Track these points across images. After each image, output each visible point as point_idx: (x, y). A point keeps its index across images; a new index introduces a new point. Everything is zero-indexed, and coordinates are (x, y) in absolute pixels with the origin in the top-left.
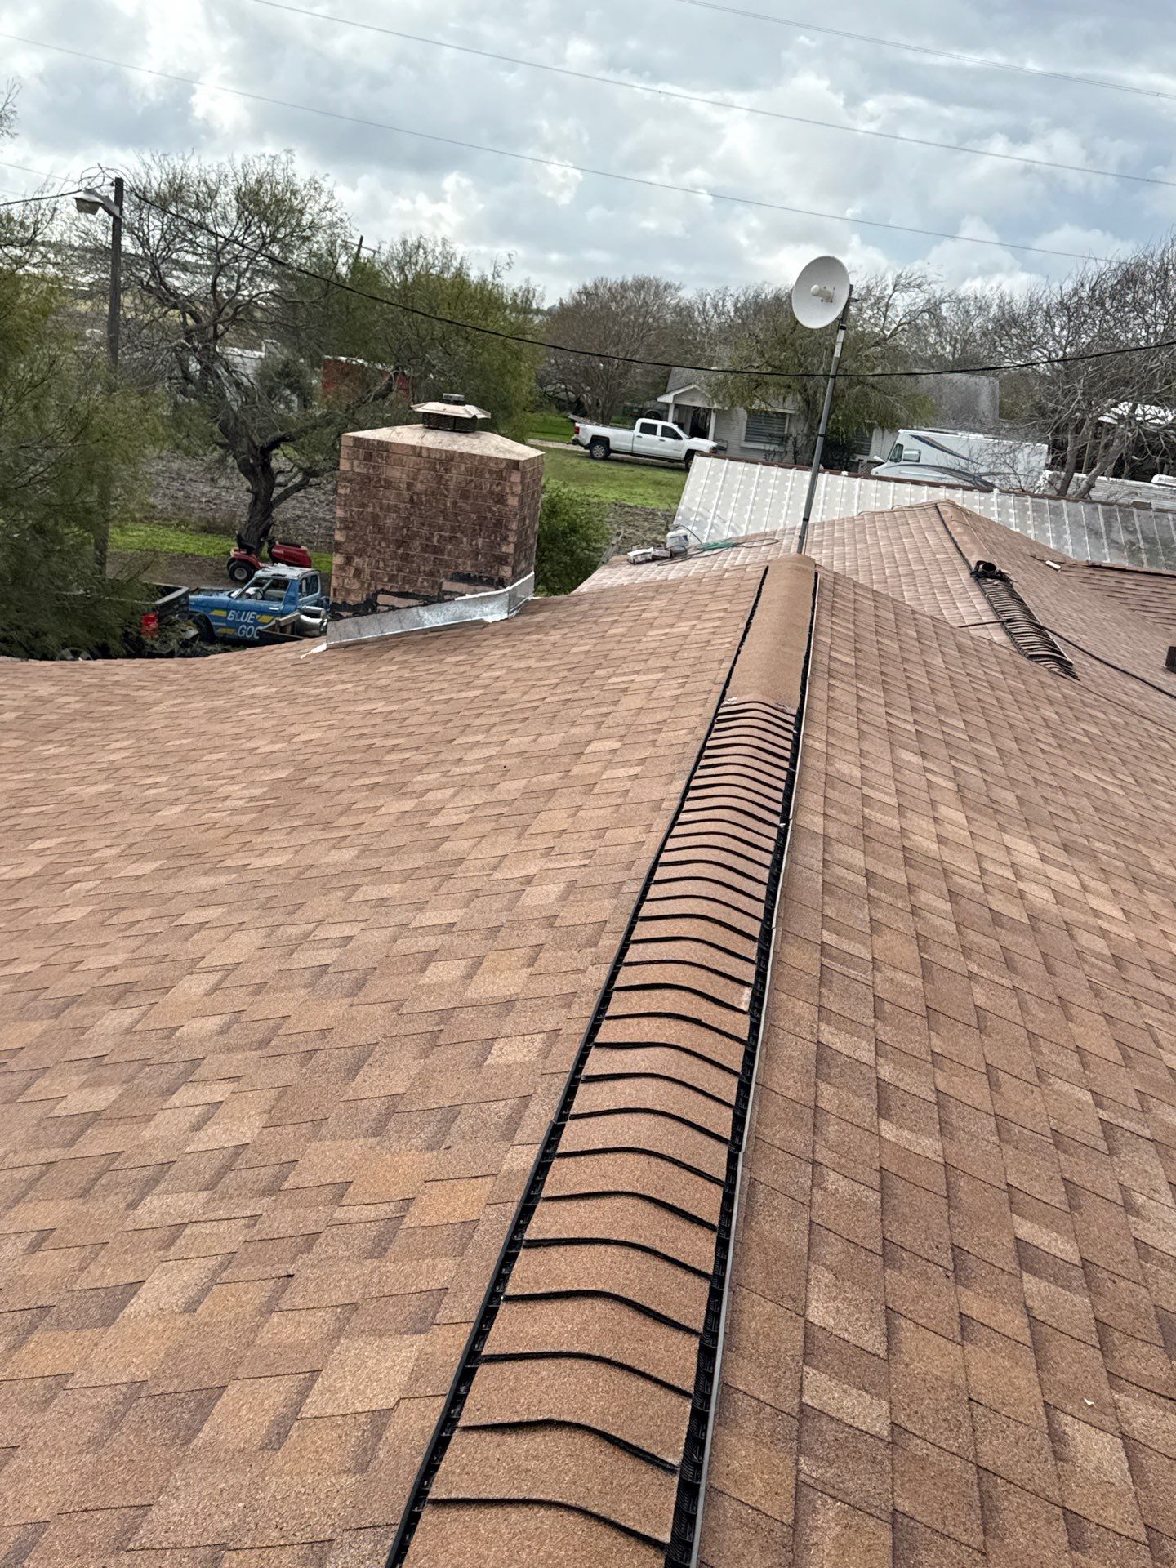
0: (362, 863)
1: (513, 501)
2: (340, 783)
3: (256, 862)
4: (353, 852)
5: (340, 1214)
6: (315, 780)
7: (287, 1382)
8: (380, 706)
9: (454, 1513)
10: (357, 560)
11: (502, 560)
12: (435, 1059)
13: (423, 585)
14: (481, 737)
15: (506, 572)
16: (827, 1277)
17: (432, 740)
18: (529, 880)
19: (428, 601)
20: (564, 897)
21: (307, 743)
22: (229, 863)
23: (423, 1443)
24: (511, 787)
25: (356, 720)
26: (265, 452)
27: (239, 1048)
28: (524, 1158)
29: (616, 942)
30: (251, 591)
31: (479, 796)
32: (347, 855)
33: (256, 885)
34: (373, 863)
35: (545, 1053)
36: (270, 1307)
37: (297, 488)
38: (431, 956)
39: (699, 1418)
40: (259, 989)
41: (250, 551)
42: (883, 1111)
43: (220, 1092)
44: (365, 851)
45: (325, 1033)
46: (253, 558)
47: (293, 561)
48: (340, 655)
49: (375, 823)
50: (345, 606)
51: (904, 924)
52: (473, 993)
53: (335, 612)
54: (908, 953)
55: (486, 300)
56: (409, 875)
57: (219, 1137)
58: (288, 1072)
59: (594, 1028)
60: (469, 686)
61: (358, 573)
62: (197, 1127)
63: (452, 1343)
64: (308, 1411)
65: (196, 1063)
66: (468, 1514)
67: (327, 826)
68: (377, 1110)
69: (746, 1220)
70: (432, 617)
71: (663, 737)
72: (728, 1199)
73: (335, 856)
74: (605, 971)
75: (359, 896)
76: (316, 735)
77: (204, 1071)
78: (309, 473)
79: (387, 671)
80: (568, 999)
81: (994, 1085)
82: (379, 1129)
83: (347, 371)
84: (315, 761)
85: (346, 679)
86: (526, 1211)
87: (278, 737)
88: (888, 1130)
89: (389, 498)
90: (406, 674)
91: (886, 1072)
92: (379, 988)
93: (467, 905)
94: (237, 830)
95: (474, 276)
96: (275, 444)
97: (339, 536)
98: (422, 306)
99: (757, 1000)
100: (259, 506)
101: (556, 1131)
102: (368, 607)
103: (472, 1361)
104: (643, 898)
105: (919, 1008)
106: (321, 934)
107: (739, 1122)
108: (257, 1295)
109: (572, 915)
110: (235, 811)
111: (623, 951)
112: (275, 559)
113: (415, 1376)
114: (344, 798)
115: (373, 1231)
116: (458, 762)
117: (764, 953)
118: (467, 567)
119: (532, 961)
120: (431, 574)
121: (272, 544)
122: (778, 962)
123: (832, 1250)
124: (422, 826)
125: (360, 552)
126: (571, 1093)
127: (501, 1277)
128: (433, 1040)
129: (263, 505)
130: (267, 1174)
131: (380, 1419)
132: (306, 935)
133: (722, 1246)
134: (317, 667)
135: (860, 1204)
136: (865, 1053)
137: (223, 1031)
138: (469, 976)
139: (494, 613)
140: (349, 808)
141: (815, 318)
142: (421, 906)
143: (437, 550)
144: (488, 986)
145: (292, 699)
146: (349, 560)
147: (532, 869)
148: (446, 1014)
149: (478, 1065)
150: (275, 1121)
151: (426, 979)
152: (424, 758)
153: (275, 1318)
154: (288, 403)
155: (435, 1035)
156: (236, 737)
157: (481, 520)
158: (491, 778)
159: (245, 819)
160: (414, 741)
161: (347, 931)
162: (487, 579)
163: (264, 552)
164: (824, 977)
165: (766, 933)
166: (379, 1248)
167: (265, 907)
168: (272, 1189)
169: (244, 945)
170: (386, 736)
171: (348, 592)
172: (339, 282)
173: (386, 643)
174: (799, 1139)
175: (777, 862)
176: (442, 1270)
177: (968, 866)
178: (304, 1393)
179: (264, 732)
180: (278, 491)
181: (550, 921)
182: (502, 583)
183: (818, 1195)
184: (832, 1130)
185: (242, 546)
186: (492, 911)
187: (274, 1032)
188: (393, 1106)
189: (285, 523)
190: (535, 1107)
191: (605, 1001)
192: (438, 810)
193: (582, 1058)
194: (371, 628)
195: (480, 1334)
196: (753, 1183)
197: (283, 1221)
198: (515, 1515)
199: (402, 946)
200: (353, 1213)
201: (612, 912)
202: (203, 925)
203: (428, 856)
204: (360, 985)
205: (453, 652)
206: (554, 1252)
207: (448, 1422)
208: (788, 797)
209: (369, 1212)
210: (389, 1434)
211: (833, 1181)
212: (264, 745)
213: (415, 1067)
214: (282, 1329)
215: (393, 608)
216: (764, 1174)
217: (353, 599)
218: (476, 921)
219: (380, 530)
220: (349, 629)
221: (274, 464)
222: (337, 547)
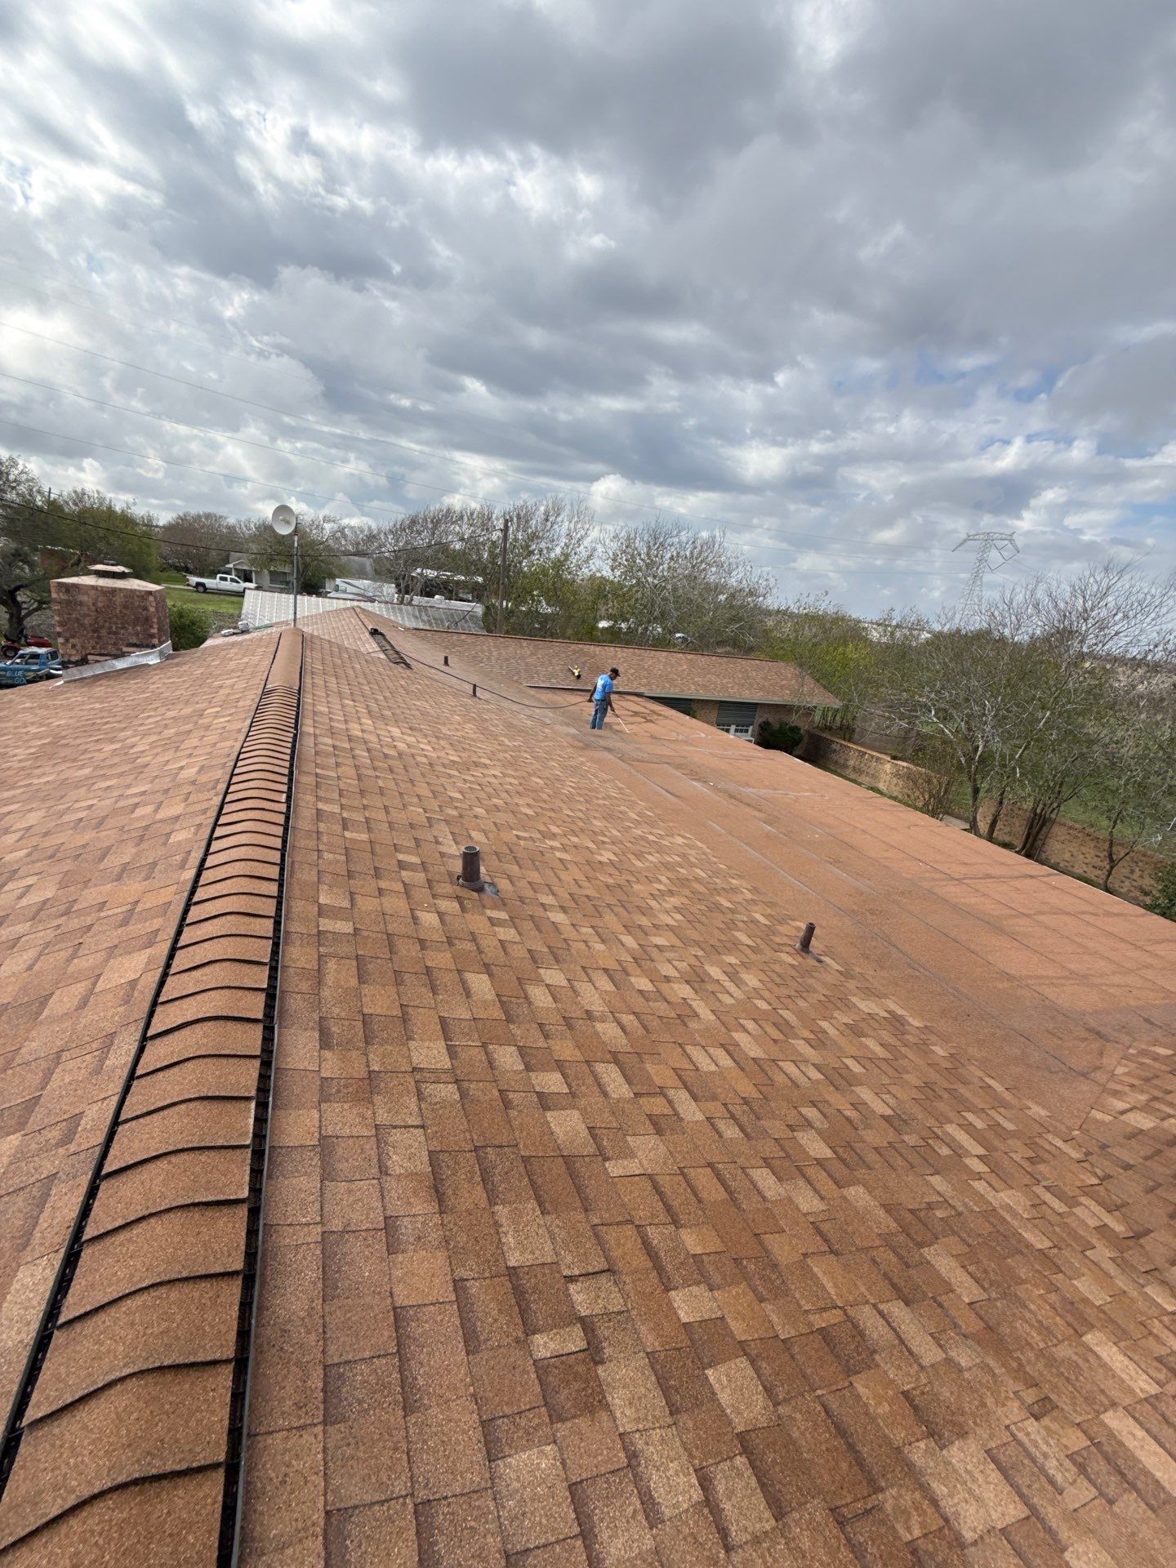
0: (96, 773)
1: (152, 609)
2: (78, 741)
3: (36, 781)
4: (91, 769)
5: (102, 914)
6: (66, 741)
7: (84, 984)
8: (97, 706)
9: (171, 1005)
10: (72, 640)
11: (152, 636)
12: (144, 846)
13: (111, 649)
14: (152, 713)
15: (155, 641)
16: (326, 887)
17: (127, 717)
18: (182, 768)
19: (116, 657)
20: (199, 772)
21: (58, 726)
22: (21, 784)
23: (154, 986)
24: (171, 732)
25: (85, 713)
26: (12, 594)
27: (38, 861)
28: (190, 874)
29: (224, 786)
30: (18, 661)
31: (153, 738)
32: (86, 771)
33: (37, 791)
34: (102, 772)
35: (196, 834)
36: (73, 957)
37: (36, 610)
38: (136, 806)
39: (276, 945)
40: (46, 834)
41: (13, 642)
42: (345, 827)
43: (30, 881)
44: (96, 768)
45: (84, 846)
46: (16, 645)
47: (40, 645)
48: (71, 685)
49: (102, 756)
50: (70, 662)
51: (350, 762)
52: (159, 816)
53: (65, 665)
54: (352, 772)
55: (127, 520)
56: (121, 774)
57: (34, 898)
58: (67, 866)
59: (217, 819)
60: (143, 692)
61: (74, 646)
62: (20, 898)
63: (165, 948)
64: (97, 990)
65: (15, 871)
66: (177, 1003)
67: (74, 760)
68: (117, 870)
69: (291, 876)
70: (120, 664)
71: (241, 704)
72: (282, 870)
73: (81, 773)
74: (221, 797)
75: (96, 787)
76: (63, 722)
77: (20, 873)
78: (41, 603)
79: (99, 690)
80: (204, 811)
81: (387, 813)
82: (119, 878)
83: (52, 553)
84: (64, 733)
85: (76, 696)
86: (193, 892)
87: (41, 725)
88: (347, 834)
89: (85, 610)
90: (110, 690)
91: (345, 815)
92: (110, 823)
93: (152, 782)
94: (23, 769)
95: (118, 509)
96: (18, 588)
97: (58, 629)
98: (90, 521)
99: (289, 798)
100: (15, 620)
101: (203, 861)
102: (83, 662)
103: (173, 950)
104: (235, 767)
105: (358, 790)
106: (77, 805)
107: (284, 842)
108: (64, 955)
109: (204, 778)
110: (20, 761)
111: (228, 788)
112: (29, 645)
113: (148, 963)
114: (82, 747)
115: (122, 916)
116: (141, 725)
117: (291, 780)
118: (134, 640)
119: (186, 799)
120: (115, 644)
121: (26, 637)
122: (298, 782)
123: (327, 878)
124: (126, 754)
125: (73, 637)
126: (209, 845)
127: (183, 918)
128: (142, 838)
129: (17, 619)
130: (63, 907)
131: (133, 984)
132: (68, 808)
133: (281, 886)
134: (59, 691)
135: (338, 861)
136: (338, 810)
137: (29, 855)
138: (156, 810)
139: (153, 660)
140: (85, 751)
141: (284, 530)
142: (129, 786)
143: (115, 633)
144: (165, 813)
145: (47, 707)
146: (67, 640)
147: (183, 763)
148: (146, 828)
149: (165, 844)
150: (63, 885)
151: (134, 815)
152: (123, 725)
153: (76, 961)
154: (22, 569)
155: (143, 836)
156: (16, 728)
157: (137, 619)
158: (159, 730)
159: (28, 763)
160: (118, 719)
161: (90, 802)
162: (145, 644)
163: (23, 641)
164: (317, 785)
165: (291, 773)
166: (125, 923)
167: (43, 800)
168: (67, 913)
169: (33, 818)
170: (102, 718)
171: (70, 655)
172: (40, 510)
173: (97, 678)
174: (312, 844)
175: (294, 747)
176: (157, 923)
177: (373, 738)
178: (94, 984)
179: (33, 724)
180: (23, 613)
181: (193, 783)
182: (154, 646)
183: (321, 861)
184: (325, 838)
185: (8, 639)
186: (166, 782)
187: (57, 850)
188: (125, 868)
189: (32, 627)
190: (193, 854)
191: (221, 808)
192: (132, 747)
193: (213, 831)
194: (87, 672)
195: (176, 940)
196: (293, 862)
197: (75, 923)
198: (198, 997)
199: (120, 804)
200: (110, 913)
201: (222, 775)
202: (9, 813)
203: (130, 766)
204: (100, 824)
205: (134, 678)
206: (207, 904)
207: (165, 975)
208: (297, 721)
209: (119, 910)
210: (139, 987)
211: (326, 855)
212: (33, 730)
213: (134, 850)
214: (80, 964)
215: (97, 661)
216: (298, 859)
217: (73, 659)
218: (157, 787)
219: (82, 625)
220: (75, 673)
221: (19, 599)
222: (59, 635)
